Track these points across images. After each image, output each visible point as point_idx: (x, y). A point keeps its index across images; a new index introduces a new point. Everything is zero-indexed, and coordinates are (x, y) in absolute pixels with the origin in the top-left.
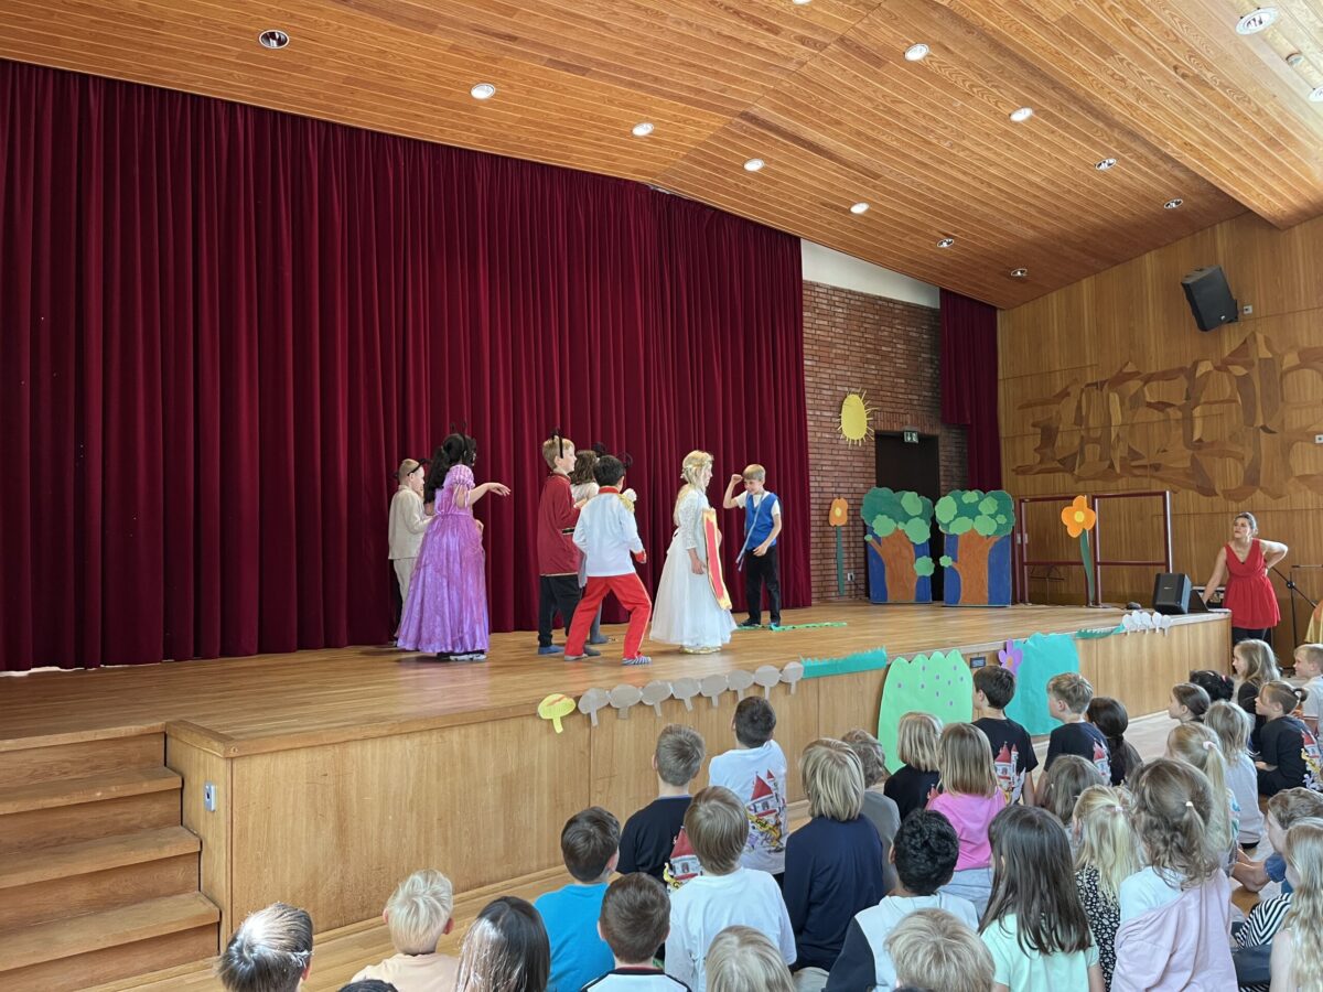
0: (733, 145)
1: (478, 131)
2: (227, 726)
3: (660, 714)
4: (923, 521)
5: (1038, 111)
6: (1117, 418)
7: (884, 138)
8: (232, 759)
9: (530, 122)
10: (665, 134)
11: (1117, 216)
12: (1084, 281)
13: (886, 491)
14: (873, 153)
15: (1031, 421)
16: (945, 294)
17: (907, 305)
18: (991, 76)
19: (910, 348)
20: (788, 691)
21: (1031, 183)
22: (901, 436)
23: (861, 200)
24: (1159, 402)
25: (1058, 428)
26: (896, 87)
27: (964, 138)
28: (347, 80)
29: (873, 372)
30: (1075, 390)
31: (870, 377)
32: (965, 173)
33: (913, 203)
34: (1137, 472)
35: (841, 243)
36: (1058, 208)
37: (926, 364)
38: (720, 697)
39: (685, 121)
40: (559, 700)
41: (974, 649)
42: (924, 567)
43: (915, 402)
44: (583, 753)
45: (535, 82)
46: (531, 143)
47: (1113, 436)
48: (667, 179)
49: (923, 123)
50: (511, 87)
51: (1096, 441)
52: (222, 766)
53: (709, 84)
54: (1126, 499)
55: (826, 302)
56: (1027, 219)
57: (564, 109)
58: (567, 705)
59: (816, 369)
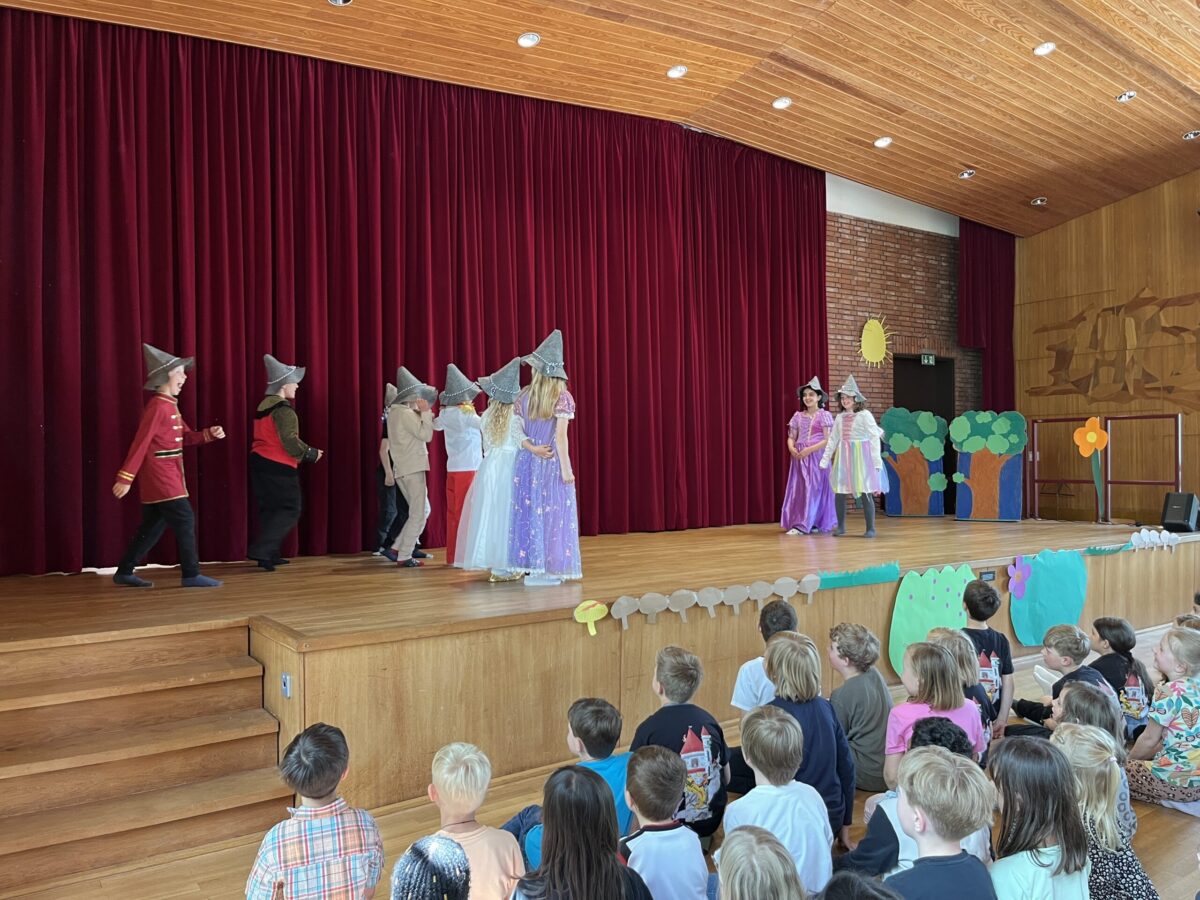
0: (763, 85)
1: (524, 77)
2: (299, 623)
3: (685, 620)
4: (938, 440)
5: (1061, 45)
6: (1132, 340)
7: (909, 73)
8: (304, 653)
9: (571, 68)
10: (699, 76)
11: (1137, 147)
12: (1104, 209)
13: (903, 411)
14: (897, 88)
15: (1046, 345)
16: (965, 223)
17: (928, 234)
18: (1015, 12)
19: (929, 275)
20: (805, 602)
21: (1053, 115)
22: (917, 359)
23: (885, 134)
24: (1174, 327)
25: (1073, 351)
26: (922, 23)
27: (988, 72)
28: (407, 33)
29: (893, 298)
30: (1091, 315)
31: (890, 303)
32: (988, 106)
33: (936, 136)
34: (1150, 394)
35: (865, 176)
36: (1079, 139)
37: (944, 291)
38: (741, 605)
39: (717, 63)
40: (594, 606)
41: (983, 563)
42: (937, 483)
43: (933, 327)
44: (614, 653)
45: (577, 30)
46: (573, 87)
47: (1128, 360)
48: (698, 119)
49: (947, 57)
50: (554, 35)
51: (1112, 364)
52: (294, 660)
53: (740, 26)
54: (1139, 420)
55: (848, 232)
56: (1048, 149)
57: (604, 55)
58: (600, 611)
59: (839, 296)
